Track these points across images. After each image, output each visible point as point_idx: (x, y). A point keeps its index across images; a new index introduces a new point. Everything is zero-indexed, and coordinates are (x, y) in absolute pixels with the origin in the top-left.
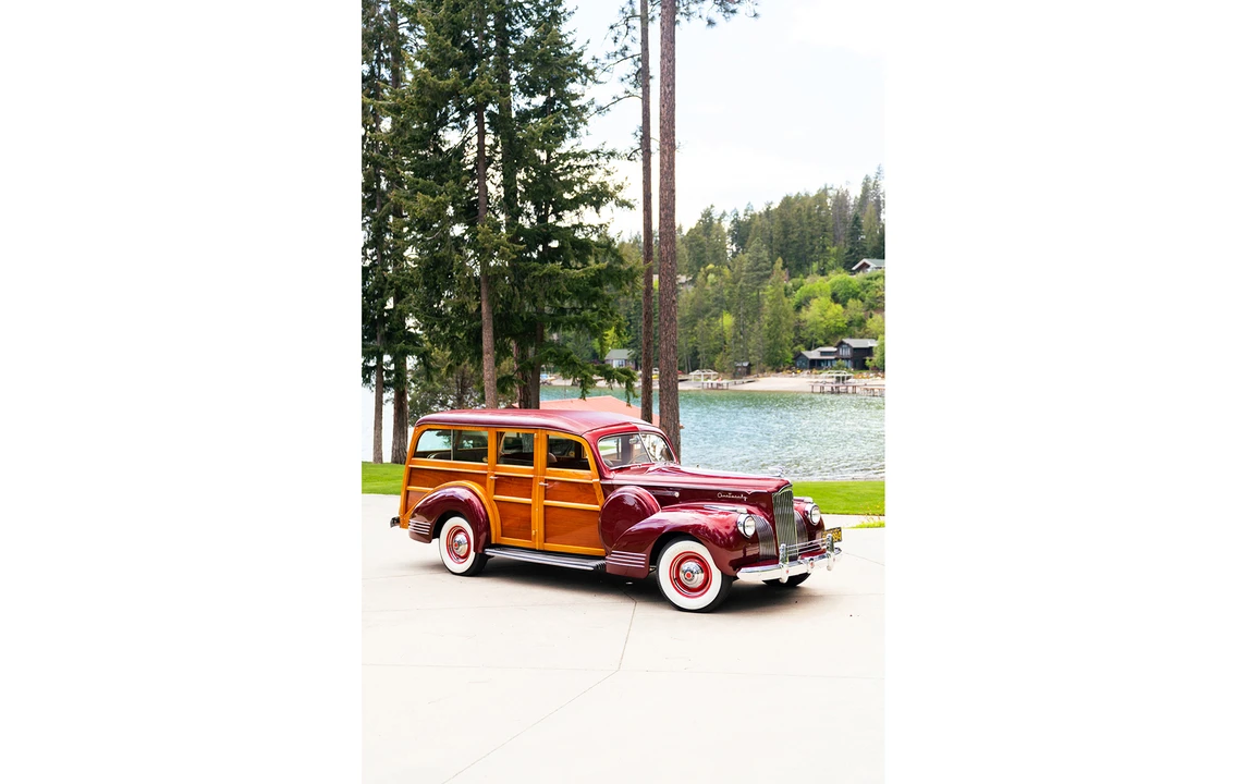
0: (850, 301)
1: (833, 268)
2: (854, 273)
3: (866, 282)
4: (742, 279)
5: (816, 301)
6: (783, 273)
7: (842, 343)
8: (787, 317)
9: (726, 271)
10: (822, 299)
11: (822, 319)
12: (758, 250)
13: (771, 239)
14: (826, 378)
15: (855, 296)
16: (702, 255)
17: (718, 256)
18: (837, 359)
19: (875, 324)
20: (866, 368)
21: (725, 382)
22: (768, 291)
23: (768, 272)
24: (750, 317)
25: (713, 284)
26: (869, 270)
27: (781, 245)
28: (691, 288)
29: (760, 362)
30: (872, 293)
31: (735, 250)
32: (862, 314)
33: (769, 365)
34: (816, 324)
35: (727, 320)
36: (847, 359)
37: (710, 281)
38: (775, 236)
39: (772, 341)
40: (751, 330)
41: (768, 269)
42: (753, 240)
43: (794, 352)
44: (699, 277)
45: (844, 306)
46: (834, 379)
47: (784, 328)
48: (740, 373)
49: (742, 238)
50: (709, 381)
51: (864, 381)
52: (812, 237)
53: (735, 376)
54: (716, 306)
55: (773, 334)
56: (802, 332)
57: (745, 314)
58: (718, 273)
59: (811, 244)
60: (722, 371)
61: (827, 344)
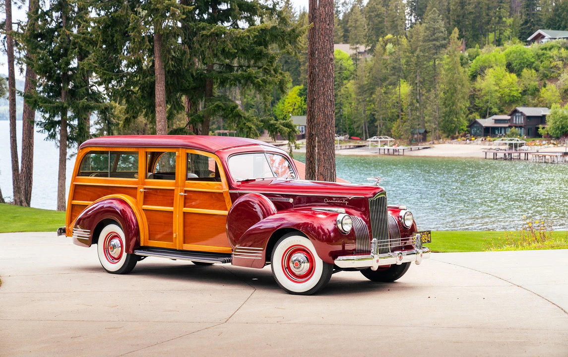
0: (525, 70)
1: (509, 39)
2: (528, 43)
3: (541, 52)
4: (418, 50)
5: (491, 70)
6: (459, 43)
7: (516, 111)
8: (463, 86)
9: (404, 41)
10: (498, 68)
11: (497, 88)
12: (435, 21)
13: (449, 10)
14: (499, 145)
15: (530, 66)
16: (380, 25)
17: (396, 27)
18: (510, 127)
19: (549, 93)
20: (540, 136)
21: (401, 148)
22: (445, 60)
23: (444, 42)
24: (427, 86)
25: (391, 54)
26: (544, 40)
27: (458, 16)
28: (369, 57)
29: (435, 129)
30: (546, 63)
31: (413, 21)
32: (537, 83)
33: (444, 132)
34: (489, 93)
35: (404, 88)
36: (521, 127)
37: (388, 51)
38: (452, 7)
39: (448, 109)
40: (428, 98)
41: (444, 39)
42: (430, 10)
43: (469, 120)
44: (378, 47)
45: (519, 75)
46: (507, 147)
47: (460, 96)
48: (416, 140)
49: (421, 9)
50: (386, 147)
51: (536, 148)
52: (489, 9)
53: (411, 142)
54: (394, 74)
55: (449, 101)
56: (477, 101)
57: (421, 82)
58: (396, 43)
59: (488, 15)
60: (399, 138)
61: (502, 112)
